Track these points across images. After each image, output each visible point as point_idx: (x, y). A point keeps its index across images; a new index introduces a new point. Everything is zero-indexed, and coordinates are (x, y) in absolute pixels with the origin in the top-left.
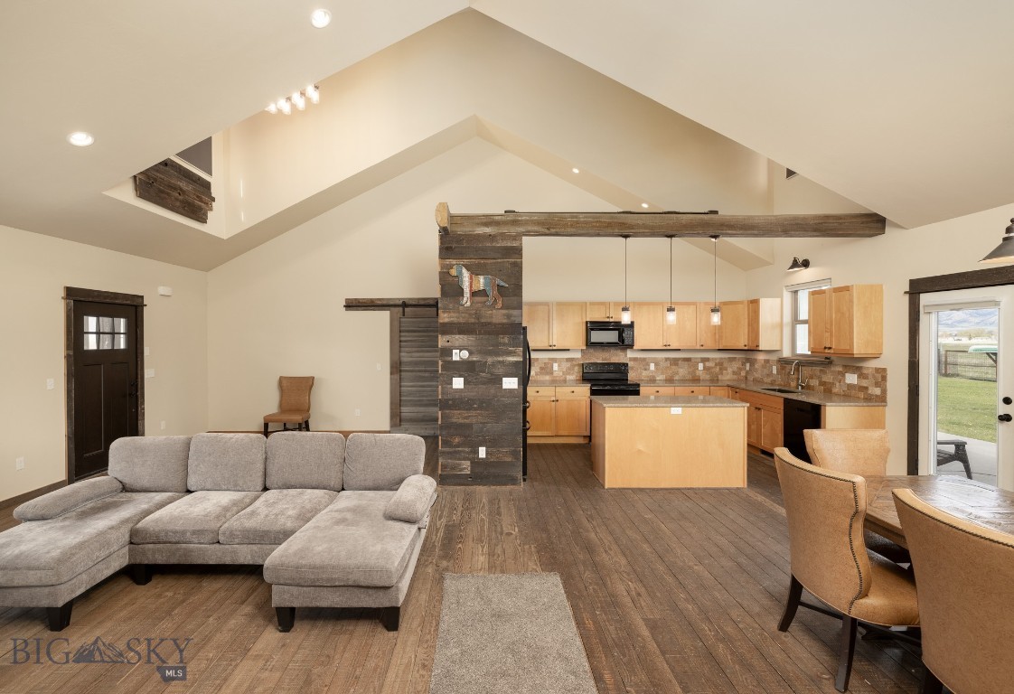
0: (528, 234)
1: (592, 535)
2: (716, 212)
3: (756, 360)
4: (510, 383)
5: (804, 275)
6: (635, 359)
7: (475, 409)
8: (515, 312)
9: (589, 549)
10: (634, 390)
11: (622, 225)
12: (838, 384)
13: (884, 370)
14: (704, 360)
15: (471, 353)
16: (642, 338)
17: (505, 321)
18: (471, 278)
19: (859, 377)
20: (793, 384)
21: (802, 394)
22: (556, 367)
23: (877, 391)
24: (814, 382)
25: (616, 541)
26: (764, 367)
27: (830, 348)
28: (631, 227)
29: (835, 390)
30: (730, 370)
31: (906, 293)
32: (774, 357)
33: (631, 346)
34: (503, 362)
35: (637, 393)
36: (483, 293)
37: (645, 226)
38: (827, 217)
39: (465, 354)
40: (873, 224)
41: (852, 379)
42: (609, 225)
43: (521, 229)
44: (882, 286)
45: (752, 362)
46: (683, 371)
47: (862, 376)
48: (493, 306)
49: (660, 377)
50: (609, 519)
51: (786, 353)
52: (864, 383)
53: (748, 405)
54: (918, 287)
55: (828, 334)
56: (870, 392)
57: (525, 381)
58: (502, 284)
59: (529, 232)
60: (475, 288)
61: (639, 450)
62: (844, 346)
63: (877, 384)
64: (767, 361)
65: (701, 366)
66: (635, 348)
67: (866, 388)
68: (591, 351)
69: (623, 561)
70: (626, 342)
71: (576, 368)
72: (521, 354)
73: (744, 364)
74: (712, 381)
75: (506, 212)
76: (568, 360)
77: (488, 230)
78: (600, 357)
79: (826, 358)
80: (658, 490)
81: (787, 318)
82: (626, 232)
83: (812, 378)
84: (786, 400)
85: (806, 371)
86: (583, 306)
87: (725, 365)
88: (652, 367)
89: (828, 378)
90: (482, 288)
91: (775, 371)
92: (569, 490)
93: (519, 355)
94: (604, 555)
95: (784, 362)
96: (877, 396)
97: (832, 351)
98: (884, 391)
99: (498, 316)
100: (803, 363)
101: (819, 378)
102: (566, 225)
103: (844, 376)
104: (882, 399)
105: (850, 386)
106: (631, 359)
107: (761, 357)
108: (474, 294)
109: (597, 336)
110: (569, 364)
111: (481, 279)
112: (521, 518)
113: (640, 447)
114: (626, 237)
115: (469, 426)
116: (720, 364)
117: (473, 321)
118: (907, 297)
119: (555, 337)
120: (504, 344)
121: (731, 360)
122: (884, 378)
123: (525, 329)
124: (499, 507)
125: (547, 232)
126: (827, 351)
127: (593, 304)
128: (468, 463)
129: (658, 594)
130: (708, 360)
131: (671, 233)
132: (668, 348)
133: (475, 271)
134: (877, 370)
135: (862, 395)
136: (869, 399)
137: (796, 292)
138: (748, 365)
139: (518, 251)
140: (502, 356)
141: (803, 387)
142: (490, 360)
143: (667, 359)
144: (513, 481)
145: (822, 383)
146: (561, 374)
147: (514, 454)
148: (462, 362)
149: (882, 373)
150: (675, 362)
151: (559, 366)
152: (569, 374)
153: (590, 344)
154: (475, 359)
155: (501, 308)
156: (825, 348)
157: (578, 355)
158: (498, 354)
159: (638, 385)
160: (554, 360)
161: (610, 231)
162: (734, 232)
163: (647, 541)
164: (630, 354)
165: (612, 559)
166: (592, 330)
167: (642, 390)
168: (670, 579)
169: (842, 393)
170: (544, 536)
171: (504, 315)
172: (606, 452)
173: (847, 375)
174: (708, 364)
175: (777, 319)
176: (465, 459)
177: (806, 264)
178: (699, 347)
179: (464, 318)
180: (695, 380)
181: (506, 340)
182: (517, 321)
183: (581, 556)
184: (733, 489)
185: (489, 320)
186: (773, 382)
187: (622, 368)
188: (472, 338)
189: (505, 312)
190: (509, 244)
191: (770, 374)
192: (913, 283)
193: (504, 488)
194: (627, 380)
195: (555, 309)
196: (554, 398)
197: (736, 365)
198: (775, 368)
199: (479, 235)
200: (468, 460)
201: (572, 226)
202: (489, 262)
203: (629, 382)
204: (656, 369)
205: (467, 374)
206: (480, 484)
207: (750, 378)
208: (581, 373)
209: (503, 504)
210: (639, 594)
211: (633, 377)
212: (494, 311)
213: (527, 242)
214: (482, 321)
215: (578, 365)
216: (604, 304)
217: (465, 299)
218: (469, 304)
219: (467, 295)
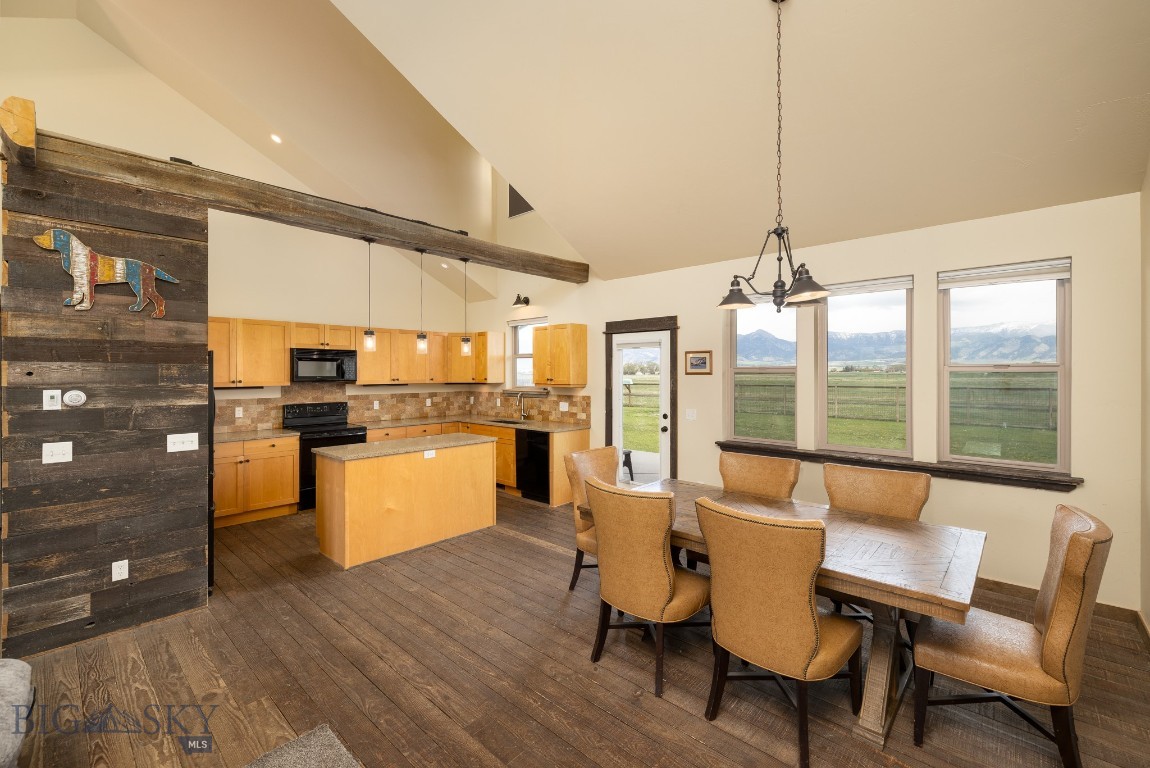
0: (219, 205)
1: (354, 642)
2: (466, 234)
3: (480, 393)
4: (182, 442)
5: (523, 311)
6: (355, 398)
7: (104, 496)
8: (193, 326)
9: (357, 663)
10: (358, 437)
11: (367, 225)
12: (555, 412)
13: (589, 398)
14: (432, 395)
15: (90, 396)
16: (366, 372)
17: (173, 340)
18: (93, 258)
19: (569, 405)
20: (516, 415)
21: (524, 423)
22: (239, 412)
23: (583, 416)
24: (534, 412)
25: (388, 636)
26: (488, 400)
27: (551, 380)
28: (379, 229)
29: (551, 418)
30: (456, 405)
31: (602, 333)
32: (499, 390)
33: (353, 382)
34: (168, 408)
35: (362, 439)
36: (124, 288)
37: (393, 232)
38: (554, 259)
39: (76, 398)
40: (579, 273)
41: (564, 407)
42: (350, 221)
43: (204, 195)
44: (586, 326)
45: (477, 395)
46: (410, 409)
47: (572, 404)
48: (146, 312)
49: (387, 417)
50: (367, 610)
51: (508, 386)
52: (574, 410)
53: (496, 439)
54: (613, 328)
55: (549, 367)
56: (578, 417)
57: (208, 440)
58: (167, 277)
59: (221, 202)
60: (103, 277)
61: (389, 511)
62: (563, 378)
63: (584, 411)
64: (491, 394)
65: (428, 402)
66: (358, 383)
67: (576, 414)
68: (296, 387)
69: (410, 662)
70: (347, 376)
71: (273, 413)
72: (206, 394)
73: (468, 398)
74: (439, 417)
75: (172, 159)
76: (260, 401)
77: (135, 181)
78: (307, 397)
79: (544, 390)
80: (411, 552)
81: (509, 352)
82: (370, 235)
83: (532, 408)
84: (519, 432)
85: (527, 402)
86: (284, 327)
87: (452, 399)
88: (376, 405)
89: (545, 408)
90: (119, 280)
91: (499, 404)
92: (290, 586)
93: (201, 397)
94: (381, 664)
95: (508, 395)
96: (583, 420)
97: (553, 383)
98: (589, 416)
99: (159, 331)
101: (539, 407)
102: (286, 207)
103: (558, 405)
104: (587, 423)
105: (563, 414)
106: (350, 397)
107: (485, 390)
108: (97, 288)
109: (306, 369)
110: (261, 408)
111: (120, 264)
112: (224, 660)
113: (390, 504)
114: (370, 240)
115: (91, 529)
116: (446, 399)
117: (96, 336)
118: (604, 337)
119: (240, 368)
120: (171, 379)
121: (458, 394)
122: (588, 404)
123: (211, 354)
124: (171, 657)
125: (254, 209)
126: (549, 382)
127: (300, 325)
128: (87, 597)
129: (467, 685)
130: (435, 395)
131: (422, 247)
132: (396, 382)
133: (100, 247)
134: (584, 398)
135: (572, 420)
136: (578, 423)
137: (516, 328)
138: (472, 398)
139: (201, 229)
140: (166, 397)
141: (525, 418)
142: (138, 406)
143: (393, 396)
144: (191, 602)
145: (541, 413)
146: (249, 422)
147: (192, 558)
148: (71, 412)
149: (587, 400)
150: (402, 398)
151: (245, 411)
152: (262, 421)
153: (295, 378)
154: (103, 406)
155: (165, 318)
156: (548, 380)
157: (277, 395)
158: (156, 396)
159: (364, 429)
160: (238, 403)
161: (350, 228)
162: (483, 258)
163: (425, 621)
164: (350, 391)
165: (395, 664)
166: (300, 359)
167: (370, 434)
168: (470, 660)
169: (557, 420)
170: (277, 673)
171: (170, 330)
172: (347, 520)
173: (560, 403)
174: (436, 399)
175: (501, 353)
176: (76, 592)
177: (526, 301)
178: (428, 381)
179: (75, 330)
180: (424, 417)
181: (175, 371)
182: (197, 340)
183: (349, 681)
184: (484, 530)
185: (137, 338)
186: (497, 414)
187: (340, 408)
188: (93, 370)
189: (171, 324)
190: (182, 214)
191: (494, 407)
192: (609, 325)
193: (169, 619)
194: (346, 423)
195: (240, 327)
196: (242, 458)
197: (461, 399)
198: (499, 400)
199: (112, 185)
200: (86, 590)
201: (295, 210)
202: (136, 235)
203: (349, 426)
204: (382, 408)
205: (80, 435)
206: (114, 629)
207: (474, 412)
208: (281, 420)
209: (175, 649)
210: (446, 698)
211: (353, 419)
212: (148, 323)
213: (215, 217)
214: (121, 337)
215: (277, 408)
216: (316, 327)
217: (77, 296)
218: (86, 305)
219: (82, 287)
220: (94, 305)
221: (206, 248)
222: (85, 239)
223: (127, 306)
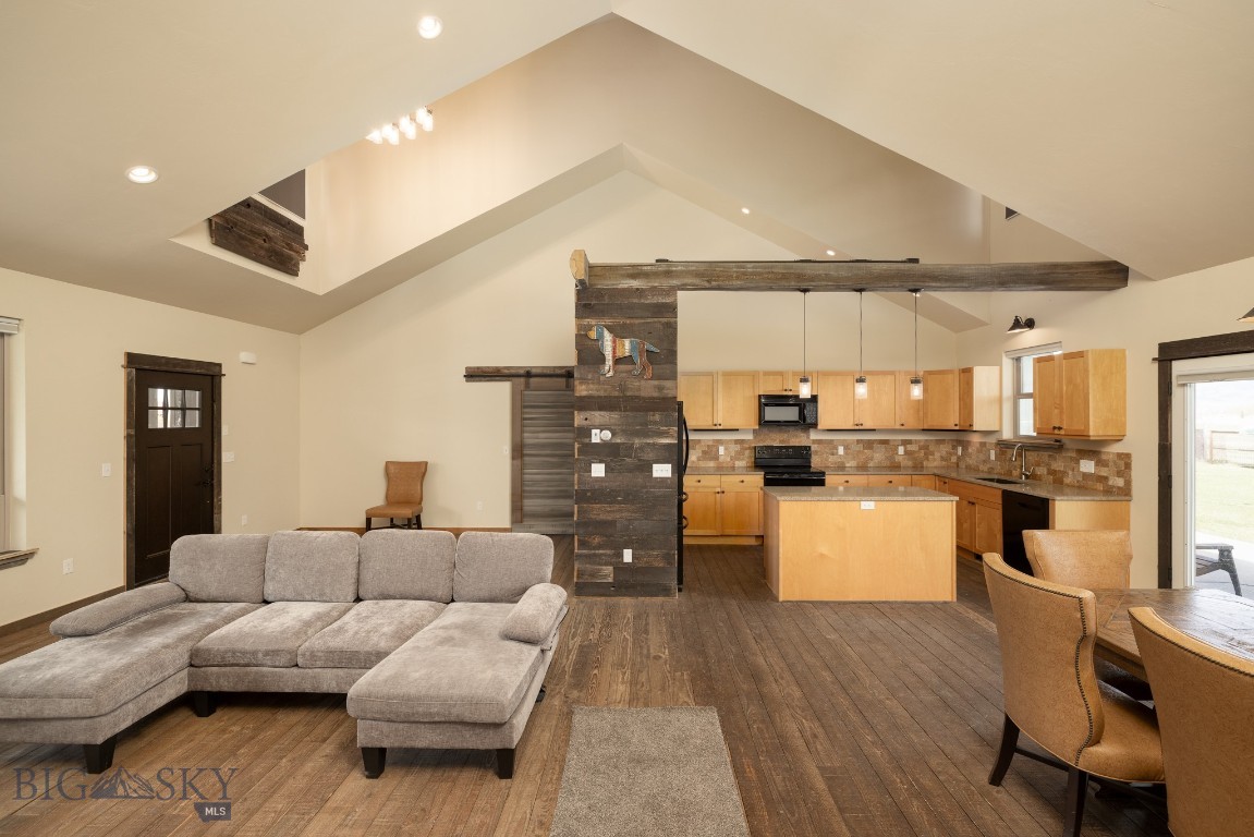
0: (683, 288)
1: (761, 660)
2: (916, 261)
3: (969, 442)
4: (662, 471)
5: (1028, 337)
6: (819, 442)
7: (620, 503)
8: (668, 384)
9: (756, 676)
10: (817, 480)
11: (800, 277)
12: (1070, 473)
13: (1128, 456)
14: (905, 443)
15: (613, 435)
16: (827, 416)
17: (656, 394)
18: (614, 342)
19: (1097, 465)
20: (1016, 473)
21: (1027, 485)
22: (722, 450)
23: (1120, 482)
24: (1042, 471)
25: (790, 667)
26: (979, 451)
27: (1060, 428)
28: (812, 279)
29: (1067, 480)
30: (937, 455)
31: (1154, 359)
32: (992, 440)
33: (814, 425)
34: (654, 444)
35: (821, 483)
36: (628, 360)
37: (827, 277)
38: (1055, 266)
39: (607, 435)
40: (1112, 275)
41: (1087, 466)
42: (785, 277)
43: (675, 282)
44: (1124, 351)
45: (965, 445)
46: (879, 456)
47: (1100, 463)
48: (640, 376)
49: (851, 464)
50: (782, 640)
51: (1007, 435)
52: (1104, 472)
53: (957, 498)
54: (1169, 353)
55: (1056, 411)
56: (1110, 483)
57: (680, 469)
58: (653, 349)
59: (686, 285)
60: (619, 354)
61: (822, 555)
62: (1077, 427)
63: (1119, 474)
64: (983, 444)
65: (901, 450)
66: (819, 427)
67: (1106, 478)
68: (765, 430)
69: (797, 694)
70: (808, 421)
71: (747, 453)
72: (676, 435)
73: (954, 447)
74: (915, 467)
75: (657, 261)
76: (737, 442)
77: (635, 284)
78: (776, 439)
79: (1057, 441)
80: (845, 603)
81: (1008, 391)
82: (804, 285)
83: (1039, 465)
84: (1005, 494)
85: (1032, 456)
86: (753, 376)
87: (932, 448)
88: (841, 450)
89: (1058, 465)
90: (627, 354)
91: (993, 457)
92: (734, 602)
93: (672, 437)
94: (774, 685)
95: (1004, 446)
96: (1119, 488)
97: (1062, 432)
98: (1128, 483)
99: (647, 388)
100: (1027, 446)
101: (1048, 465)
102: (730, 277)
103: (1078, 463)
104: (1126, 492)
105: (1086, 476)
106: (814, 442)
107: (976, 439)
108: (617, 361)
109: (772, 414)
110: (738, 447)
111: (627, 343)
112: (673, 638)
113: (824, 549)
114: (805, 291)
115: (612, 523)
116: (925, 447)
117: (616, 394)
118: (1156, 365)
119: (720, 414)
120: (655, 423)
121: (939, 442)
122: (1128, 466)
123: (680, 404)
124: (647, 624)
125: (707, 285)
126: (1056, 432)
127: (767, 374)
128: (611, 568)
129: (839, 735)
130: (909, 442)
131: (860, 286)
132: (861, 428)
133: (619, 333)
134: (1119, 455)
135: (1100, 487)
136: (1109, 491)
137: (1018, 360)
138: (960, 449)
139: (672, 309)
140: (652, 437)
141: (1027, 477)
142: (637, 442)
143: (858, 441)
144: (666, 592)
145: (1052, 472)
146: (729, 459)
147: (667, 557)
148: (604, 444)
149: (1125, 461)
150: (869, 444)
151: (726, 449)
152: (738, 459)
153: (764, 423)
154: (619, 441)
155: (651, 379)
156: (1054, 428)
157: (750, 437)
158: (646, 435)
159: (823, 474)
160: (720, 442)
161: (784, 283)
162: (938, 284)
163: (828, 667)
164: (814, 435)
165: (784, 689)
166: (766, 405)
167: (829, 479)
168: (853, 717)
169: (1077, 484)
170: (700, 660)
171: (655, 387)
172: (781, 555)
173: (1082, 461)
174: (909, 447)
175: (996, 393)
176: (606, 564)
177: (1030, 324)
178: (898, 427)
179: (605, 391)
180: (895, 467)
181: (657, 417)
182: (670, 394)
183: (745, 687)
184: (939, 603)
185: (637, 394)
186: (991, 470)
187: (804, 453)
188: (615, 416)
189: (656, 382)
190: (661, 300)
191: (987, 460)
192: (1163, 347)
193: (654, 599)
194: (810, 467)
195: (720, 379)
196: (719, 490)
197: (945, 449)
198: (993, 453)
199: (624, 290)
200: (611, 564)
201: (738, 278)
202: (637, 321)
203: (812, 470)
204: (846, 453)
205: (609, 459)
206: (625, 595)
207: (962, 465)
208: (753, 459)
209: (652, 619)
210: (815, 736)
211: (816, 462)
212: (643, 382)
213: (683, 297)
214: (628, 394)
215: (749, 448)
216: (781, 374)
217: (607, 368)
218: (611, 374)
219: (609, 362)
220: (615, 372)
221: (676, 323)
222: (610, 329)
223: (630, 371)
